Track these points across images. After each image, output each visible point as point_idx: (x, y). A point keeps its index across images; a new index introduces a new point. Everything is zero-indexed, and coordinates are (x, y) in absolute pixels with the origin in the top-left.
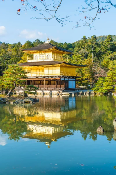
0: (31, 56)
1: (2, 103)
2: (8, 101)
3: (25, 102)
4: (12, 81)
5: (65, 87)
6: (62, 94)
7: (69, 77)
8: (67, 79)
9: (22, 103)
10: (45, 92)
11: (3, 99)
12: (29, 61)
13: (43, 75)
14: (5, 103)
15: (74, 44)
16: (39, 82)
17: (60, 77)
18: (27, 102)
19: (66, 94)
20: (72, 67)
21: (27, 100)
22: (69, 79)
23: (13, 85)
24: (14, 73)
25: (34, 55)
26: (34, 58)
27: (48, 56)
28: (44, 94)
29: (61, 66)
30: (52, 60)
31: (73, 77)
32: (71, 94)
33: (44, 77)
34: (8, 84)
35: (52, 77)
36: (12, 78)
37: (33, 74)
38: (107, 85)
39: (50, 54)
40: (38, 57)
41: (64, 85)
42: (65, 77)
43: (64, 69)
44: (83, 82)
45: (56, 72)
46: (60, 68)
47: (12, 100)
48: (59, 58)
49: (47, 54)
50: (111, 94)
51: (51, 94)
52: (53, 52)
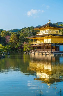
0: (39, 31)
6: (50, 55)
7: (60, 44)
12: (37, 35)
22: (60, 45)
25: (41, 31)
28: (42, 54)
40: (44, 32)
41: (55, 49)
42: (56, 44)
46: (51, 38)
49: (47, 30)
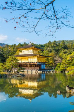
0: (21, 51)
1: (5, 77)
2: (8, 76)
3: (18, 77)
4: (10, 65)
5: (40, 68)
6: (38, 72)
8: (41, 64)
9: (16, 77)
10: (29, 71)
11: (6, 75)
12: (20, 54)
13: (28, 62)
14: (7, 77)
15: (44, 45)
16: (26, 66)
17: (37, 63)
18: (19, 77)
19: (40, 72)
20: (43, 57)
21: (19, 75)
23: (11, 67)
24: (12, 61)
25: (23, 51)
26: (23, 52)
27: (30, 52)
28: (28, 72)
29: (37, 57)
30: (33, 53)
31: (44, 63)
32: (43, 72)
33: (28, 63)
34: (8, 67)
35: (32, 63)
36: (11, 63)
37: (22, 61)
38: (63, 67)
39: (32, 50)
40: (25, 52)
42: (40, 63)
43: (39, 58)
44: (49, 65)
45: (35, 60)
46: (37, 58)
47: (10, 75)
48: (36, 52)
49: (30, 50)
50: (64, 72)
51: (32, 72)
52: (33, 49)
